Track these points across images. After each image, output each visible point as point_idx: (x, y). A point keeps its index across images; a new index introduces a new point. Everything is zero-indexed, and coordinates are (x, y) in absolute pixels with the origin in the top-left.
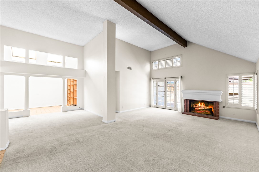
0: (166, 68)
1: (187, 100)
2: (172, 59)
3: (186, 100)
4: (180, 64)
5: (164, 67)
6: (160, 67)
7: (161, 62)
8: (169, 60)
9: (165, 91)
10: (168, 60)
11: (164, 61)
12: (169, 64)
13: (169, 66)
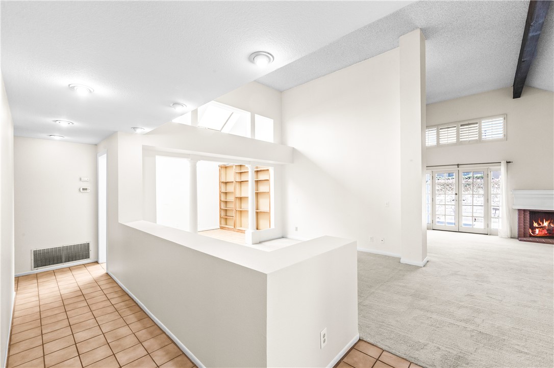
0: (459, 143)
1: (524, 211)
2: (477, 123)
3: (522, 212)
4: (502, 135)
5: (456, 141)
6: (442, 141)
7: (447, 129)
8: (470, 126)
9: (456, 194)
10: (468, 126)
11: (455, 128)
12: (469, 134)
13: (470, 139)
